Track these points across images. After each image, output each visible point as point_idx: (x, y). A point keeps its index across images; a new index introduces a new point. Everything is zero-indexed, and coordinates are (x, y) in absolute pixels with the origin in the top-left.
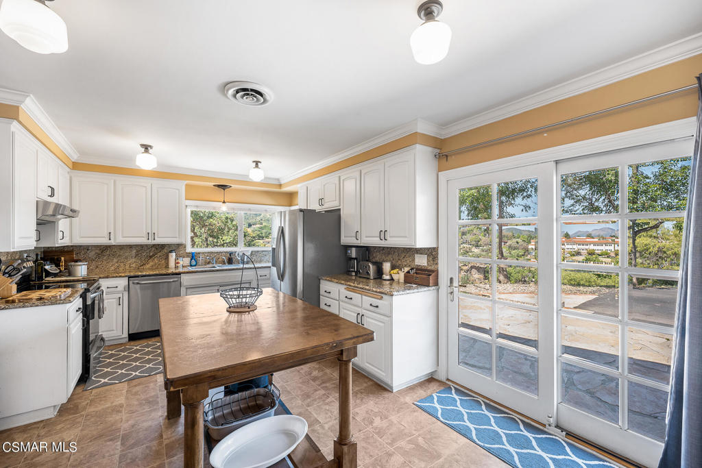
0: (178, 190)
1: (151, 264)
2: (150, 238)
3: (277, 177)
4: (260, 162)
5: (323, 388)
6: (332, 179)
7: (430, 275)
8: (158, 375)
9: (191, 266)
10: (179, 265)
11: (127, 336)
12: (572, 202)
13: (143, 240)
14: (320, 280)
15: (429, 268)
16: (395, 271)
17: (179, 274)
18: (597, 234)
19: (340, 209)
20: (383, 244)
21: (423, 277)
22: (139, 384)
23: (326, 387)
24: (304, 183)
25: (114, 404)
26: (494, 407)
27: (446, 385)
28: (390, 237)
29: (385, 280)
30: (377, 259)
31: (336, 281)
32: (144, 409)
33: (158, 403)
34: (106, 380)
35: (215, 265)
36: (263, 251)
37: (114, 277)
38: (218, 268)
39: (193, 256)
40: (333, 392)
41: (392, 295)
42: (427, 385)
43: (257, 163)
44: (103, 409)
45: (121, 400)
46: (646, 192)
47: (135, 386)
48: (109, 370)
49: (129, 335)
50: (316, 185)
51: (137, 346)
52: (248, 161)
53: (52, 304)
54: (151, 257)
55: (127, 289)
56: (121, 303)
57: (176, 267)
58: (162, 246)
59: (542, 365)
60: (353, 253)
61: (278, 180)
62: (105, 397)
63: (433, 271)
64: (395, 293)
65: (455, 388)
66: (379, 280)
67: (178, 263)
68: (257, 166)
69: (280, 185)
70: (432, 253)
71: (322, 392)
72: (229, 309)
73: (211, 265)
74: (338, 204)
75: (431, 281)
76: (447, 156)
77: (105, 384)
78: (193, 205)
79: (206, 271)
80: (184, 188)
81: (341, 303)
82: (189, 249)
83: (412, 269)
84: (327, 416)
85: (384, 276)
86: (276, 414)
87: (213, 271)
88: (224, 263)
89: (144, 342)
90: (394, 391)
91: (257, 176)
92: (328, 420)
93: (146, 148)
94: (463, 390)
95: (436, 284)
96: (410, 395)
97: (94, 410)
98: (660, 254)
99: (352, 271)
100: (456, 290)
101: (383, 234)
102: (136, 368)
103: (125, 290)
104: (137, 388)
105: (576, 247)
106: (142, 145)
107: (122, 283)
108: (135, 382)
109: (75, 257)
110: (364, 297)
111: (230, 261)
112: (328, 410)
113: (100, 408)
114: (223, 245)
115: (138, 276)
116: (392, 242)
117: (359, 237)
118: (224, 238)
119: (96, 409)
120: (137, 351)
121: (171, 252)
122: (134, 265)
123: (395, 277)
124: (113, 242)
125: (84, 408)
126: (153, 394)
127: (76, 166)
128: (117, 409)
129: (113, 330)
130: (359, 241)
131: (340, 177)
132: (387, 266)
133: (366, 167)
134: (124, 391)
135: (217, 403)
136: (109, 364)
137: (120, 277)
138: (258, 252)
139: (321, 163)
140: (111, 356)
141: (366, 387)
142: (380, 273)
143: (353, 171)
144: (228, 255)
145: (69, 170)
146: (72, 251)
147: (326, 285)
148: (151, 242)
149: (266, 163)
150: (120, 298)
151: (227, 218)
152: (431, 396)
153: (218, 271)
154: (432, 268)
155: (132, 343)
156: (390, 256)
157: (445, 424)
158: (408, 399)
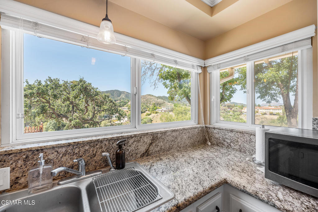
105: (264, 111)
118: (104, 107)
151: (105, 96)
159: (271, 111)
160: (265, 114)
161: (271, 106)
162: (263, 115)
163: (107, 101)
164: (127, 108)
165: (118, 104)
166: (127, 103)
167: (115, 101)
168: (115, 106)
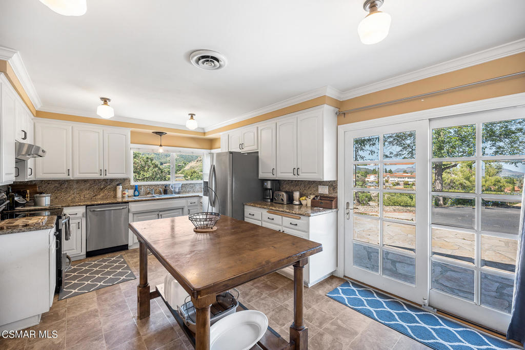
0: (125, 135)
1: (102, 194)
2: (102, 174)
3: (202, 127)
4: (194, 115)
5: (256, 287)
6: (252, 128)
7: (332, 201)
8: (120, 284)
9: (135, 196)
10: (125, 195)
11: (85, 253)
12: (401, 148)
13: (96, 176)
14: (244, 205)
15: (330, 195)
16: (304, 198)
17: (127, 202)
18: (410, 170)
19: (258, 152)
20: (296, 178)
21: (326, 202)
22: (106, 292)
23: (258, 286)
24: (226, 132)
25: (89, 310)
26: (383, 294)
27: (345, 281)
28: (302, 173)
29: (296, 205)
30: (287, 189)
31: (259, 206)
32: (117, 312)
33: (127, 306)
34: (76, 291)
35: (154, 195)
36: (190, 184)
37: (74, 206)
38: (158, 197)
39: (136, 188)
40: (264, 290)
41: (310, 216)
42: (330, 280)
43: (192, 115)
44: (81, 314)
45: (94, 306)
46: (449, 142)
47: (103, 294)
48: (76, 282)
49: (87, 252)
50: (237, 134)
51: (94, 261)
52: (185, 114)
53: (37, 229)
54: (102, 189)
55: (85, 215)
56: (80, 227)
57: (123, 197)
58: (112, 180)
59: (418, 263)
60: (269, 185)
61: (203, 129)
62: (79, 304)
63: (334, 198)
64: (312, 215)
65: (352, 283)
66: (291, 205)
67: (124, 194)
68: (192, 117)
69: (204, 133)
70: (333, 185)
71: (256, 290)
72: (196, 230)
73: (150, 195)
74: (256, 148)
75: (333, 205)
76: (344, 114)
77: (76, 294)
78: (134, 148)
79: (149, 200)
80: (129, 134)
81: (263, 223)
82: (133, 183)
83: (317, 196)
84: (266, 308)
85: (294, 201)
86: (237, 311)
87: (155, 200)
88: (160, 193)
89: (100, 258)
90: (309, 286)
91: (192, 125)
92: (267, 311)
93: (105, 101)
94: (357, 283)
95: (336, 207)
96: (321, 289)
97: (73, 315)
98: (451, 184)
99: (268, 199)
100: (351, 212)
101: (296, 171)
102: (99, 280)
103: (83, 216)
104: (106, 296)
105: (397, 180)
106: (102, 99)
107: (81, 210)
108: (102, 291)
109: (38, 190)
110: (284, 218)
111: (165, 192)
112: (265, 304)
113: (78, 314)
114: (143, 179)
115: (93, 205)
116: (303, 176)
117: (275, 173)
119: (75, 315)
120: (96, 266)
121: (118, 185)
122: (88, 196)
123: (304, 202)
124: (71, 177)
125: (64, 315)
126: (121, 299)
127: (39, 114)
128: (94, 314)
129: (74, 249)
130: (275, 176)
131: (258, 128)
132: (296, 195)
133: (281, 120)
134: (95, 299)
135: (189, 304)
136: (75, 278)
137: (80, 205)
138: (186, 184)
139: (235, 119)
140: (74, 271)
141: (287, 285)
142: (291, 200)
143: (271, 123)
144: (164, 187)
145: (33, 117)
146: (35, 185)
147: (249, 210)
148: (103, 177)
149: (199, 115)
150: (79, 223)
151: (148, 158)
152: (336, 289)
153: (158, 199)
154: (333, 195)
155: (90, 259)
156: (297, 187)
157: (352, 309)
158: (321, 292)
159: (407, 179)
160: (398, 184)
161: (407, 173)
162: (395, 185)
163: (149, 166)
164: (183, 175)
165: (166, 170)
166: (183, 167)
167: (162, 164)
168: (162, 172)
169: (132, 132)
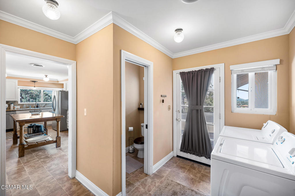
0: (15, 82)
4: (47, 75)
38: (32, 109)
57: (14, 109)
58: (8, 102)
69: (58, 81)
73: (29, 108)
78: (21, 88)
82: (20, 103)
88: (35, 107)
91: (46, 80)
111: (37, 107)
121: (12, 104)
144: (37, 105)
149: (50, 76)
169: (18, 81)
